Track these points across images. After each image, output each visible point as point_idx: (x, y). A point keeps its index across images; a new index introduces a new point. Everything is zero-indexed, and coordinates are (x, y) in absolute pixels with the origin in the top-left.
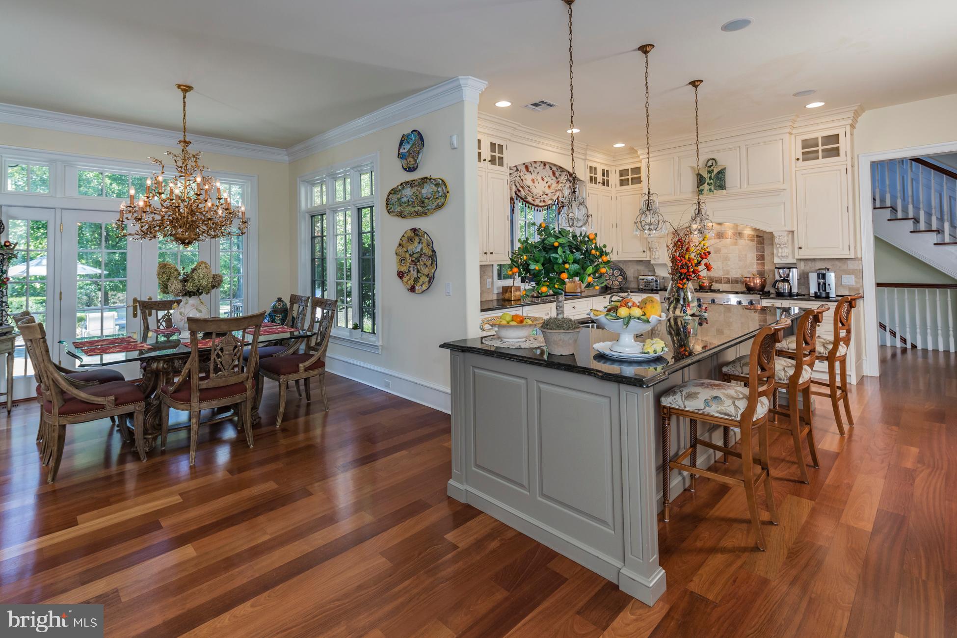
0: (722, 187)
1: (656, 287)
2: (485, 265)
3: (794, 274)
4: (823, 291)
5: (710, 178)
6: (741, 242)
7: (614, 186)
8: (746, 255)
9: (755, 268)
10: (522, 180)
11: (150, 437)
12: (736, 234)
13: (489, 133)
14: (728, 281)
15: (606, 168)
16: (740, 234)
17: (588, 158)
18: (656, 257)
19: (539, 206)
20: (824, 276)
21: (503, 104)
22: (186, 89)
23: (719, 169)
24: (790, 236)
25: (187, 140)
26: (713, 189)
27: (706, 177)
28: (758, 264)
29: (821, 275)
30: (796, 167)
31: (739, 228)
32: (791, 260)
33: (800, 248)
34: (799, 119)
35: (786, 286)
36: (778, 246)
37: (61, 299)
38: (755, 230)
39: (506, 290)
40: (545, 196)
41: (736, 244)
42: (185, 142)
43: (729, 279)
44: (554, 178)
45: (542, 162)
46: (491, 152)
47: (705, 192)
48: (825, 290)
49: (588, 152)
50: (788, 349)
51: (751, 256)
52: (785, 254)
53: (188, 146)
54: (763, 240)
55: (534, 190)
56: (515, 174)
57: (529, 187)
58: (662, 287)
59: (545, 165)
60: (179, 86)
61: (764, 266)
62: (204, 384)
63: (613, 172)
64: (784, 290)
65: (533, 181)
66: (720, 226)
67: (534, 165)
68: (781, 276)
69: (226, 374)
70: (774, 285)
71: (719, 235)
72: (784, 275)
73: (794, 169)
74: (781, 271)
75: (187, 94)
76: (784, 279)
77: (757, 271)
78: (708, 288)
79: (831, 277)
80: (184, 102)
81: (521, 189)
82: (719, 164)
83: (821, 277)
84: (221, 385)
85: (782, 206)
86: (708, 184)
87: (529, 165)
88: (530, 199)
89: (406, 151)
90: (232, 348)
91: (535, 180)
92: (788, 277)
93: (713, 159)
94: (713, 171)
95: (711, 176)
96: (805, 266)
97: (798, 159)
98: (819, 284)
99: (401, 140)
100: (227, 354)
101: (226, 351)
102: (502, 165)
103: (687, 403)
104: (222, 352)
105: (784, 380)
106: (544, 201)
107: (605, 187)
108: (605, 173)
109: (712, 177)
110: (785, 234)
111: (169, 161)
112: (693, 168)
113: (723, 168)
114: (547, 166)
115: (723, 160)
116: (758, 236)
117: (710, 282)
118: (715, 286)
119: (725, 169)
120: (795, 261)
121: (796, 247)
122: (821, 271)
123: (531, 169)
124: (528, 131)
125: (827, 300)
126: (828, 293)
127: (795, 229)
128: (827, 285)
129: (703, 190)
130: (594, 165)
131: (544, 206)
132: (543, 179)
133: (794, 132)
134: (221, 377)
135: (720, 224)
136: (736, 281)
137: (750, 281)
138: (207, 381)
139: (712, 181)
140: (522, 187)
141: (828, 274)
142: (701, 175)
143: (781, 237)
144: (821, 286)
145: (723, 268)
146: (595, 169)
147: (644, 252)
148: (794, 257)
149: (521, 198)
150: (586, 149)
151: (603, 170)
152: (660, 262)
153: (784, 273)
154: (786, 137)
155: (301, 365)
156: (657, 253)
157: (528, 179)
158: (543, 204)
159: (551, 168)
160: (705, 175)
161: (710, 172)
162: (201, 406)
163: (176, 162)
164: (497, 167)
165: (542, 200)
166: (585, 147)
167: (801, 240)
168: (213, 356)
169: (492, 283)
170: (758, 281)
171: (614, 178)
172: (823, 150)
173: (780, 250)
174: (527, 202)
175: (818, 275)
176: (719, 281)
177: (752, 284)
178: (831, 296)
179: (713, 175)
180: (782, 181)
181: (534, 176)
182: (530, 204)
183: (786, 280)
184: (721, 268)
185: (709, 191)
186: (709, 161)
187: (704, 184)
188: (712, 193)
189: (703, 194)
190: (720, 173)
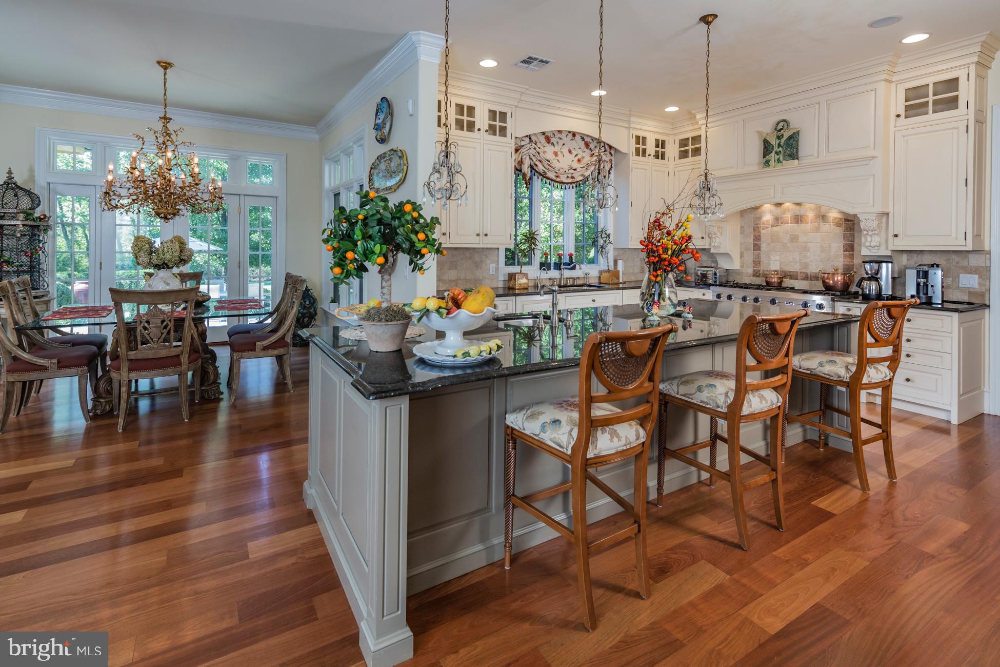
0: (794, 156)
1: (715, 282)
2: (487, 248)
3: (886, 271)
4: (924, 294)
5: (779, 145)
6: (825, 227)
7: (672, 159)
8: (830, 245)
9: (840, 262)
10: (539, 153)
11: (103, 400)
12: (819, 216)
13: (482, 98)
14: (806, 277)
15: (661, 138)
16: (824, 218)
17: (632, 125)
18: (716, 244)
19: (564, 183)
20: (926, 275)
21: (489, 63)
22: (166, 66)
23: (790, 133)
24: (884, 219)
25: (168, 116)
26: (781, 159)
27: (773, 144)
28: (845, 256)
29: (921, 273)
30: (895, 127)
31: (823, 210)
32: (884, 252)
33: (896, 236)
34: (900, 61)
35: (874, 286)
36: (865, 232)
37: (101, 268)
38: (843, 213)
39: (512, 277)
40: (572, 171)
41: (817, 230)
42: (165, 118)
43: (807, 275)
44: (588, 151)
45: (569, 132)
46: (489, 120)
47: (772, 163)
48: (927, 294)
49: (632, 119)
50: (800, 368)
51: (837, 246)
52: (875, 244)
53: (169, 122)
54: (850, 224)
55: (555, 164)
56: (528, 145)
57: (549, 161)
58: (724, 280)
59: (574, 135)
60: (159, 63)
61: (853, 258)
62: (133, 354)
63: (672, 142)
64: (870, 290)
65: (556, 154)
66: (798, 208)
67: (559, 135)
68: (867, 273)
69: (155, 346)
70: (859, 285)
71: (797, 219)
72: (871, 271)
73: (892, 129)
74: (868, 266)
75: (168, 71)
76: (872, 277)
77: (844, 265)
78: (776, 285)
79: (937, 276)
80: (165, 79)
81: (537, 163)
82: (791, 126)
83: (921, 275)
84: (151, 357)
85: (871, 180)
86: (777, 153)
87: (550, 135)
88: (551, 175)
89: (381, 121)
90: (159, 321)
91: (559, 153)
92: (877, 274)
93: (784, 121)
94: (782, 135)
95: (780, 142)
96: (908, 260)
97: (898, 116)
98: (918, 285)
99: (377, 110)
100: (155, 327)
101: (153, 324)
102: (505, 135)
103: (527, 425)
104: (149, 324)
105: (722, 408)
106: (573, 178)
107: (660, 161)
108: (660, 144)
109: (782, 144)
110: (873, 217)
111: (150, 138)
112: (760, 133)
113: (796, 131)
114: (578, 137)
115: (797, 122)
116: (847, 220)
117: (780, 278)
118: (787, 283)
119: (798, 132)
120: (889, 254)
121: (891, 234)
122: (922, 267)
123: (553, 140)
124: (543, 95)
125: (929, 307)
126: (931, 297)
127: (890, 210)
128: (929, 286)
129: (769, 161)
130: (641, 134)
131: (571, 183)
132: (570, 152)
133: (894, 79)
134: (150, 349)
135: (799, 204)
136: (815, 278)
137: (828, 278)
138: (135, 352)
139: (781, 149)
140: (540, 161)
141: (931, 272)
142: (768, 142)
143: (867, 222)
144: (921, 288)
145: (800, 260)
146: (644, 138)
147: (703, 238)
148: (887, 248)
149: (540, 174)
150: (630, 115)
151: (657, 141)
152: (721, 251)
153: (871, 268)
154: (882, 87)
155: (258, 344)
156: (718, 240)
157: (548, 152)
158: (570, 180)
159: (583, 139)
160: (774, 141)
161: (779, 138)
162: (130, 375)
163: (157, 138)
164: (497, 138)
165: (570, 175)
166: (628, 113)
167: (896, 225)
168: (139, 328)
169: (497, 269)
170: (839, 278)
171: (672, 150)
172: (935, 102)
173: (869, 239)
174: (548, 178)
175: (918, 272)
176: (793, 276)
177: (831, 282)
178: (934, 302)
179: (782, 141)
180: (872, 146)
181: (557, 149)
182: (552, 180)
183: (875, 277)
184: (798, 260)
185: (777, 162)
186: (778, 124)
187: (771, 152)
188: (780, 164)
189: (769, 166)
190: (791, 138)
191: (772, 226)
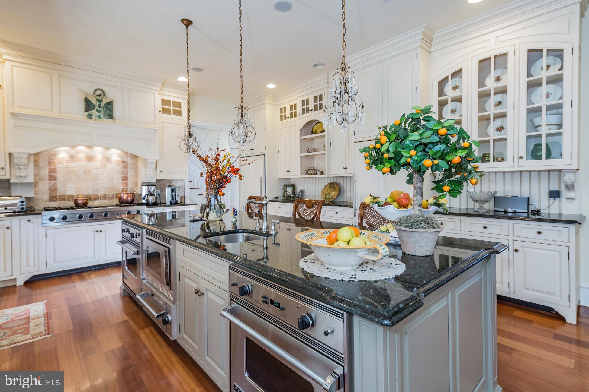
0: (111, 117)
5: (100, 106)
6: (110, 165)
8: (113, 177)
9: (120, 187)
12: (105, 159)
16: (108, 159)
23: (107, 100)
26: (102, 116)
27: (95, 104)
28: (122, 183)
30: (159, 116)
31: (108, 154)
41: (104, 166)
47: (94, 117)
48: (175, 199)
51: (117, 177)
52: (152, 176)
54: (126, 164)
61: (127, 184)
70: (144, 198)
71: (90, 158)
82: (107, 96)
83: (173, 191)
86: (97, 111)
92: (154, 192)
93: (101, 90)
94: (101, 100)
95: (100, 104)
97: (160, 111)
109: (102, 106)
110: (155, 161)
112: (80, 92)
113: (111, 101)
115: (111, 95)
116: (123, 162)
117: (85, 200)
119: (113, 102)
120: (155, 181)
121: (159, 171)
126: (177, 201)
128: (176, 196)
129: (92, 115)
139: (100, 109)
141: (177, 189)
142: (89, 101)
143: (152, 164)
144: (173, 197)
152: (18, 181)
154: (157, 94)
160: (94, 101)
161: (99, 100)
172: (173, 110)
175: (172, 189)
179: (102, 104)
183: (152, 194)
185: (98, 117)
186: (96, 90)
187: (93, 109)
188: (100, 119)
189: (91, 118)
190: (109, 104)
191: (67, 162)
